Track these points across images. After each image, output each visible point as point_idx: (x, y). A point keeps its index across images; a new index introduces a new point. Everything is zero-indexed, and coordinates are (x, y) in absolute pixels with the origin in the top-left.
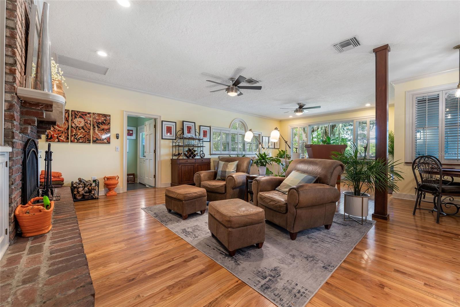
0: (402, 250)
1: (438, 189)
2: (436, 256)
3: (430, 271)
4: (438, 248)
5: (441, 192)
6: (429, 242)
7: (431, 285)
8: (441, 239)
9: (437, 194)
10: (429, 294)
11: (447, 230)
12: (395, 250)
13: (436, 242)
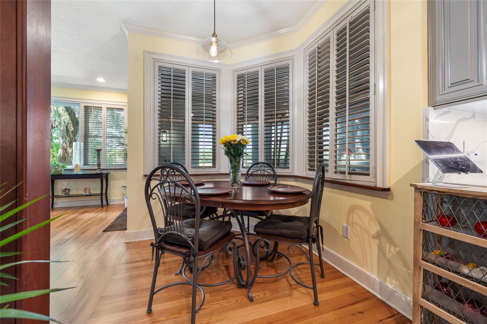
5: (197, 249)
9: (192, 257)
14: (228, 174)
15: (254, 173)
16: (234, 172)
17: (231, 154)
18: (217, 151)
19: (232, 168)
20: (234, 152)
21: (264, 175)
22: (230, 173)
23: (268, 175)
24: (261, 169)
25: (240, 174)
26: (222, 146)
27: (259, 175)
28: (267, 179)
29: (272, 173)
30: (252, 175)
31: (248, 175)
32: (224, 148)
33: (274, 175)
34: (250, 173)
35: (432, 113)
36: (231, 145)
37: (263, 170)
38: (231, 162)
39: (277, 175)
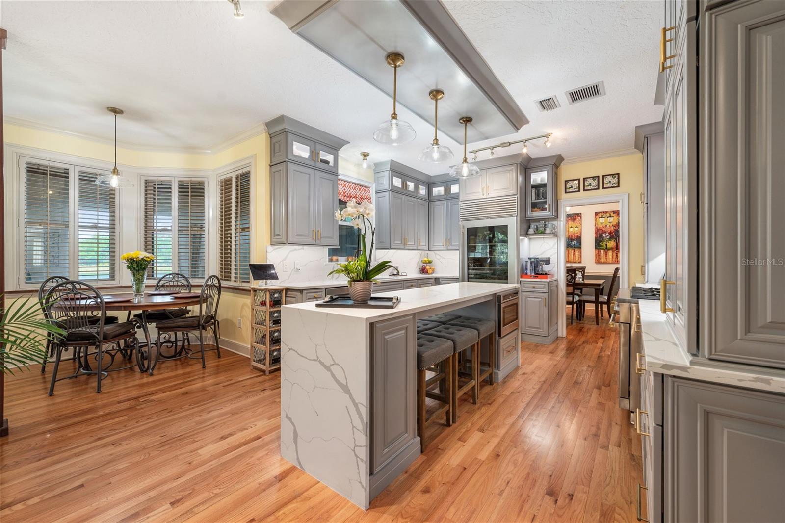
0: (95, 477)
1: (97, 336)
2: (144, 448)
3: (158, 480)
4: (135, 435)
5: (102, 339)
6: (117, 432)
7: (177, 498)
8: (126, 417)
9: (97, 344)
10: (188, 513)
11: (120, 397)
12: (82, 486)
13: (125, 426)
14: (131, 287)
15: (166, 284)
16: (137, 284)
17: (134, 268)
18: (117, 266)
19: (135, 280)
20: (137, 267)
21: (178, 286)
22: (133, 285)
23: (182, 286)
24: (174, 280)
25: (144, 285)
26: (124, 261)
27: (171, 286)
28: (180, 289)
29: (185, 283)
30: (163, 286)
31: (158, 286)
32: (126, 263)
33: (188, 286)
34: (161, 284)
35: (270, 249)
36: (134, 261)
37: (177, 281)
38: (134, 275)
39: (191, 285)
